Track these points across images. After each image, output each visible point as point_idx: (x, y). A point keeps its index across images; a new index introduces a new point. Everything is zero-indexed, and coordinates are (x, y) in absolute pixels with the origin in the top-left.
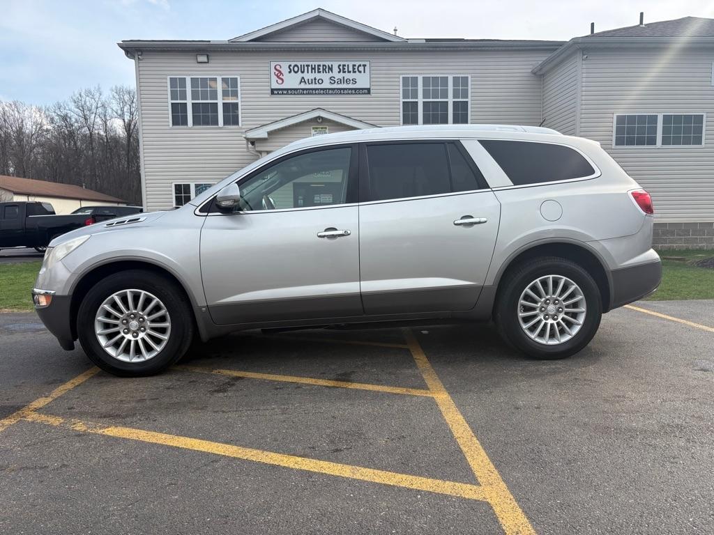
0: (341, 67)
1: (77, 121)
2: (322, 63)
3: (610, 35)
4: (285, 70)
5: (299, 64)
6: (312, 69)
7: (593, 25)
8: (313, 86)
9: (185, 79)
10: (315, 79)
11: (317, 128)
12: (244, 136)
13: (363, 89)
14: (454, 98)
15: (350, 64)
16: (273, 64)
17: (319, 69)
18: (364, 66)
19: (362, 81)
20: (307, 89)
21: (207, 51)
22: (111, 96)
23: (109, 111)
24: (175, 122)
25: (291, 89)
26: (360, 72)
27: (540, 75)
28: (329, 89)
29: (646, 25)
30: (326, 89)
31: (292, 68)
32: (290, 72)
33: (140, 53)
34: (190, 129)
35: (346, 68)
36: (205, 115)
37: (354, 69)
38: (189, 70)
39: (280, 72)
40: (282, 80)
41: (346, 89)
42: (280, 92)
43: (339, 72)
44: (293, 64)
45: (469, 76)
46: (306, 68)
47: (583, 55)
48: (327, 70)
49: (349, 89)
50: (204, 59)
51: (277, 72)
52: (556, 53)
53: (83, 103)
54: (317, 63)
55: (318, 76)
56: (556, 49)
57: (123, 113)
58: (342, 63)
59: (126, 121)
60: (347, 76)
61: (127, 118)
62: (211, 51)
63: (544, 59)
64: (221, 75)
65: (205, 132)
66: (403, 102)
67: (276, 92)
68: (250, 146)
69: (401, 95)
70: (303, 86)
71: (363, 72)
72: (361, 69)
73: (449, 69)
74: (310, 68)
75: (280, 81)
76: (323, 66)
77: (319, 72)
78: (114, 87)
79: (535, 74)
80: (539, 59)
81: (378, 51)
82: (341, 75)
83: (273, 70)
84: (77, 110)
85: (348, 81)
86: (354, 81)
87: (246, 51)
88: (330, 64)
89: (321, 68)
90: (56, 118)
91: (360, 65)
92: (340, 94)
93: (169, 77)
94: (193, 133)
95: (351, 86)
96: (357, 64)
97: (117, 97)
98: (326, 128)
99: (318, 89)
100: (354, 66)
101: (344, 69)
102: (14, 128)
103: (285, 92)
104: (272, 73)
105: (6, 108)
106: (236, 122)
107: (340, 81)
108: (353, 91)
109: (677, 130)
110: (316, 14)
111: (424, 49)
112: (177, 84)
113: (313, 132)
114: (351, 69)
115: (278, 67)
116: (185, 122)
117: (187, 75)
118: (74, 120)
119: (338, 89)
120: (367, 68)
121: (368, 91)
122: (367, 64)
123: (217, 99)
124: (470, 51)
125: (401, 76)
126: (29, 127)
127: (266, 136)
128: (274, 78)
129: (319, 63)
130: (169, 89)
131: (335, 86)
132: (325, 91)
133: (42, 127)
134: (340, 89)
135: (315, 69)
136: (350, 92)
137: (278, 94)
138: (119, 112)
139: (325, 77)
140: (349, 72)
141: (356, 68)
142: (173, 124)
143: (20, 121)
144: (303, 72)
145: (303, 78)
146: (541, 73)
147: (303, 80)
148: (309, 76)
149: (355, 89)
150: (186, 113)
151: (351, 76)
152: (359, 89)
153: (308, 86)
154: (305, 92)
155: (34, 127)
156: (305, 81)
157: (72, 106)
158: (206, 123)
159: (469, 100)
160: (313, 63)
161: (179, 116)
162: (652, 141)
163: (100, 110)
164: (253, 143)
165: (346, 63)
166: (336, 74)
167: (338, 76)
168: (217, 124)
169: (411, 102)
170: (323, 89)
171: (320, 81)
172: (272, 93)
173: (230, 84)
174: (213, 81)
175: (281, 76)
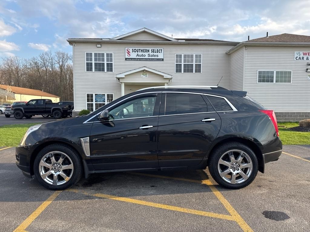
0: (152, 50)
1: (41, 65)
2: (145, 49)
3: (256, 41)
4: (131, 51)
5: (136, 49)
6: (141, 51)
7: (249, 37)
8: (142, 57)
9: (92, 53)
10: (142, 55)
11: (144, 74)
12: (115, 76)
13: (161, 59)
14: (195, 63)
15: (156, 49)
16: (126, 49)
18: (161, 50)
19: (161, 56)
20: (139, 59)
22: (55, 55)
23: (54, 61)
24: (87, 70)
25: (133, 58)
26: (160, 52)
28: (148, 59)
29: (269, 37)
30: (147, 59)
31: (133, 50)
32: (133, 52)
33: (75, 43)
34: (94, 73)
35: (154, 51)
36: (100, 68)
38: (93, 50)
39: (129, 52)
41: (154, 59)
42: (129, 59)
43: (152, 52)
44: (134, 49)
45: (202, 54)
46: (139, 50)
47: (246, 48)
48: (147, 51)
49: (155, 59)
50: (99, 46)
51: (128, 52)
52: (236, 46)
53: (44, 58)
54: (143, 49)
55: (144, 54)
56: (236, 45)
57: (59, 62)
58: (153, 49)
59: (60, 65)
60: (155, 54)
61: (61, 63)
62: (102, 43)
63: (231, 48)
64: (106, 52)
65: (100, 74)
66: (176, 64)
67: (127, 59)
68: (117, 80)
69: (175, 62)
70: (138, 57)
71: (161, 52)
72: (160, 51)
73: (193, 51)
74: (140, 50)
75: (129, 55)
77: (144, 52)
78: (56, 52)
79: (227, 54)
80: (229, 48)
81: (167, 44)
82: (152, 54)
83: (126, 51)
84: (41, 60)
85: (155, 56)
86: (157, 56)
87: (116, 43)
88: (148, 49)
90: (32, 63)
91: (160, 50)
93: (85, 53)
94: (95, 74)
95: (156, 58)
96: (159, 49)
97: (57, 55)
98: (147, 74)
99: (143, 59)
100: (157, 50)
101: (153, 51)
102: (15, 67)
103: (131, 59)
104: (126, 53)
105: (12, 59)
106: (112, 71)
107: (152, 56)
109: (282, 77)
110: (143, 30)
111: (185, 44)
112: (89, 55)
113: (142, 75)
114: (156, 51)
115: (128, 50)
116: (91, 70)
118: (39, 64)
119: (151, 59)
120: (162, 51)
121: (163, 60)
122: (163, 49)
123: (104, 61)
124: (202, 45)
125: (175, 54)
126: (21, 67)
127: (124, 77)
128: (127, 54)
130: (86, 57)
131: (150, 58)
133: (26, 66)
134: (152, 59)
135: (142, 51)
137: (128, 60)
138: (58, 61)
139: (146, 54)
140: (156, 52)
141: (158, 51)
143: (18, 64)
144: (138, 52)
146: (229, 53)
147: (138, 55)
148: (140, 53)
149: (158, 59)
150: (92, 66)
151: (156, 54)
152: (159, 59)
154: (138, 60)
155: (23, 67)
156: (138, 56)
157: (39, 59)
158: (100, 70)
159: (201, 63)
160: (142, 49)
161: (89, 67)
162: (272, 81)
163: (50, 61)
164: (119, 79)
166: (150, 53)
167: (151, 54)
168: (104, 71)
169: (179, 64)
170: (145, 59)
171: (144, 56)
172: (126, 60)
173: (109, 56)
174: (103, 55)
175: (129, 53)
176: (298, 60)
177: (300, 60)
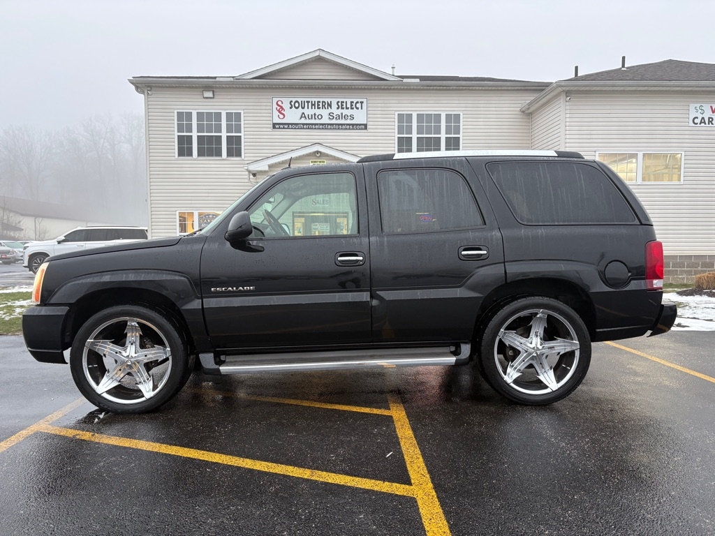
0: (340, 104)
1: (85, 145)
2: (321, 100)
3: (592, 78)
4: (286, 105)
5: (300, 100)
6: (312, 105)
7: (576, 68)
8: (313, 121)
9: (191, 113)
10: (315, 115)
11: (315, 162)
12: (246, 168)
13: (360, 125)
14: (446, 134)
15: (349, 101)
16: (275, 100)
17: (318, 105)
18: (362, 103)
19: (360, 117)
20: (307, 124)
21: (213, 87)
24: (181, 153)
25: (292, 124)
26: (358, 108)
27: (529, 114)
28: (328, 124)
29: (627, 68)
30: (325, 124)
31: (293, 103)
32: (291, 108)
33: (149, 89)
34: (195, 160)
35: (344, 104)
36: (210, 147)
37: (352, 105)
38: (196, 105)
39: (281, 107)
40: (284, 115)
41: (344, 124)
42: (282, 126)
43: (338, 108)
44: (294, 100)
45: (461, 114)
46: (306, 104)
47: (567, 97)
48: (326, 106)
49: (347, 124)
50: (210, 94)
51: (278, 108)
52: (543, 93)
54: (317, 100)
55: (318, 112)
56: (543, 90)
58: (340, 100)
60: (345, 112)
62: (216, 88)
63: (532, 98)
64: (225, 110)
65: (210, 163)
66: (398, 138)
67: (277, 126)
68: (252, 176)
69: (396, 131)
70: (303, 121)
71: (360, 108)
72: (359, 105)
73: (441, 106)
74: (310, 104)
75: (281, 116)
76: (323, 102)
77: (319, 108)
79: (523, 112)
80: (528, 98)
81: (374, 89)
82: (339, 111)
83: (275, 106)
85: (346, 117)
86: (352, 117)
87: (250, 88)
88: (329, 100)
89: (321, 104)
91: (357, 102)
92: (339, 129)
93: (176, 111)
94: (196, 163)
95: (349, 122)
96: (355, 101)
98: (324, 162)
99: (317, 124)
100: (352, 102)
101: (342, 105)
103: (286, 126)
104: (274, 109)
106: (239, 154)
107: (339, 117)
108: (351, 126)
109: (657, 168)
110: (317, 54)
111: (419, 87)
112: (184, 118)
114: (349, 106)
115: (280, 103)
116: (190, 154)
117: (193, 109)
119: (336, 125)
120: (365, 105)
121: (365, 126)
122: (365, 101)
123: (221, 132)
124: (462, 90)
125: (397, 113)
127: (267, 169)
128: (276, 113)
129: (319, 100)
130: (176, 122)
131: (334, 121)
132: (325, 126)
134: (339, 125)
135: (314, 105)
136: (348, 127)
137: (280, 128)
139: (325, 112)
140: (347, 108)
141: (354, 104)
142: (179, 155)
144: (303, 108)
145: (303, 113)
146: (529, 111)
147: (303, 115)
148: (309, 111)
149: (353, 125)
150: (192, 144)
151: (349, 112)
152: (357, 125)
153: (308, 121)
154: (305, 126)
156: (305, 117)
158: (210, 154)
159: (460, 136)
160: (313, 100)
161: (184, 148)
162: (633, 178)
164: (254, 175)
165: (345, 100)
166: (334, 110)
167: (337, 112)
168: (221, 155)
169: (406, 137)
170: (323, 124)
171: (320, 117)
172: (274, 127)
173: (234, 118)
174: (218, 115)
175: (283, 112)
176: (698, 125)
177: (703, 124)
